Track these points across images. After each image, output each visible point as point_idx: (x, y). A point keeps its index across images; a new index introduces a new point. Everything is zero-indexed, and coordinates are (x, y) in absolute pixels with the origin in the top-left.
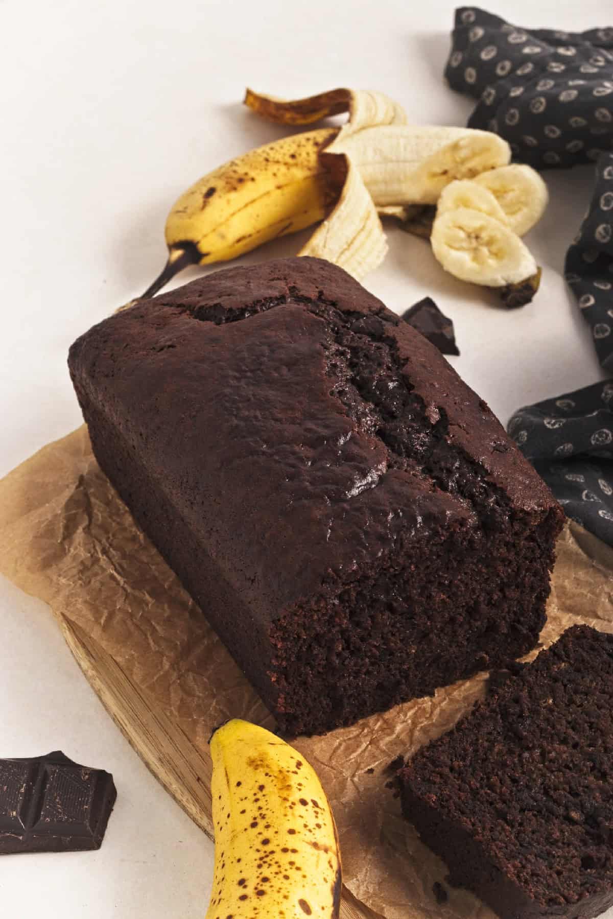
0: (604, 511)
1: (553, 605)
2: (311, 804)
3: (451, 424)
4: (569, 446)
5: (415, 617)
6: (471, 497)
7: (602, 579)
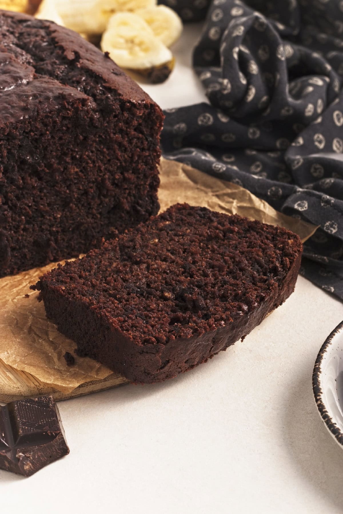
3: (82, 59)
4: (183, 126)
5: (57, 185)
7: (204, 194)
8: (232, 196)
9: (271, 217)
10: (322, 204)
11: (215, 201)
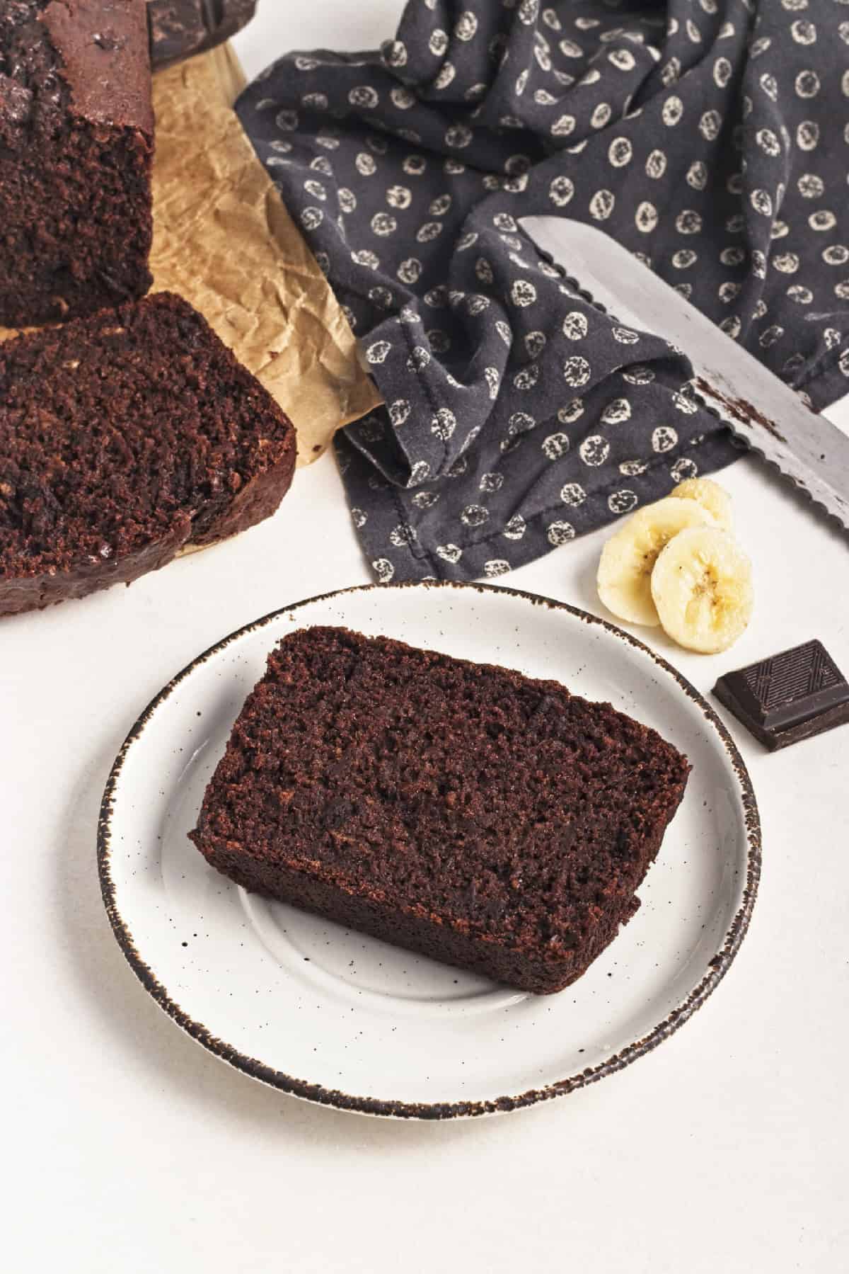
0: (317, 184)
4: (320, 98)
6: (35, 89)
7: (269, 260)
8: (305, 283)
9: (338, 350)
10: (409, 362)
11: (276, 282)
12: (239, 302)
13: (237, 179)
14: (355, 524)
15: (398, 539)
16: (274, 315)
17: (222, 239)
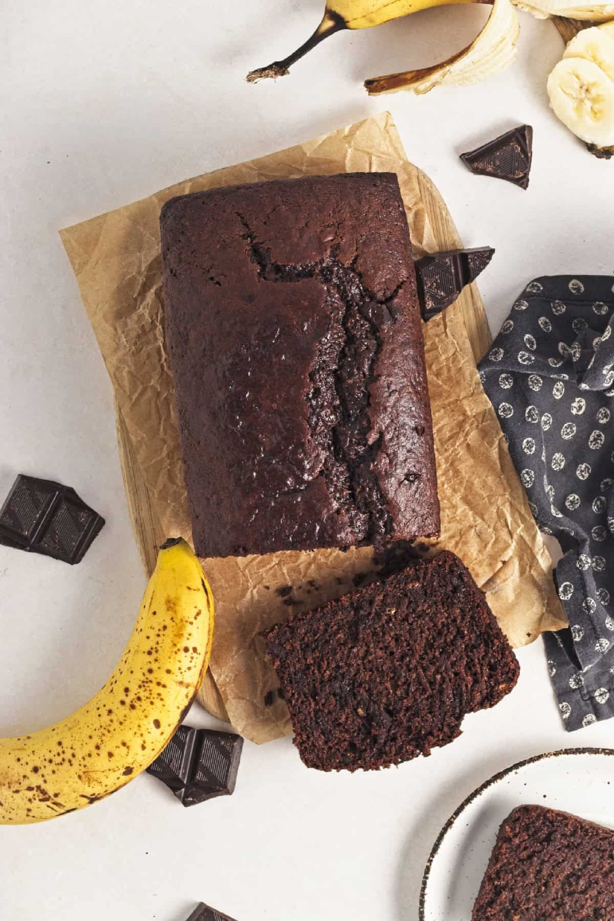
1: (459, 494)
2: (191, 651)
7: (501, 491)
8: (523, 518)
11: (505, 511)
12: (483, 519)
13: (480, 420)
14: (550, 674)
15: (573, 683)
16: (504, 534)
17: (472, 467)
